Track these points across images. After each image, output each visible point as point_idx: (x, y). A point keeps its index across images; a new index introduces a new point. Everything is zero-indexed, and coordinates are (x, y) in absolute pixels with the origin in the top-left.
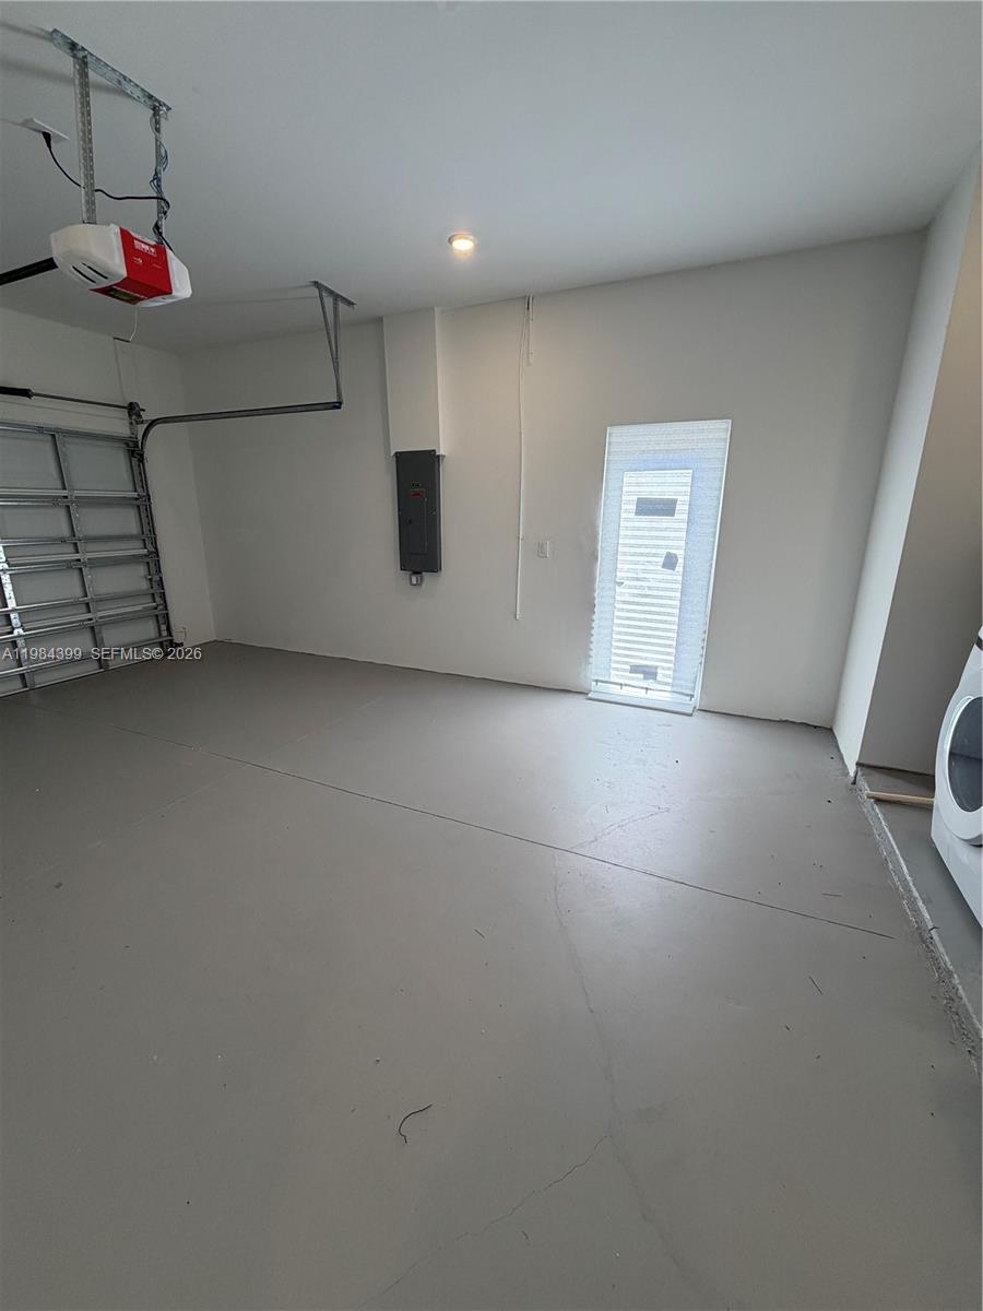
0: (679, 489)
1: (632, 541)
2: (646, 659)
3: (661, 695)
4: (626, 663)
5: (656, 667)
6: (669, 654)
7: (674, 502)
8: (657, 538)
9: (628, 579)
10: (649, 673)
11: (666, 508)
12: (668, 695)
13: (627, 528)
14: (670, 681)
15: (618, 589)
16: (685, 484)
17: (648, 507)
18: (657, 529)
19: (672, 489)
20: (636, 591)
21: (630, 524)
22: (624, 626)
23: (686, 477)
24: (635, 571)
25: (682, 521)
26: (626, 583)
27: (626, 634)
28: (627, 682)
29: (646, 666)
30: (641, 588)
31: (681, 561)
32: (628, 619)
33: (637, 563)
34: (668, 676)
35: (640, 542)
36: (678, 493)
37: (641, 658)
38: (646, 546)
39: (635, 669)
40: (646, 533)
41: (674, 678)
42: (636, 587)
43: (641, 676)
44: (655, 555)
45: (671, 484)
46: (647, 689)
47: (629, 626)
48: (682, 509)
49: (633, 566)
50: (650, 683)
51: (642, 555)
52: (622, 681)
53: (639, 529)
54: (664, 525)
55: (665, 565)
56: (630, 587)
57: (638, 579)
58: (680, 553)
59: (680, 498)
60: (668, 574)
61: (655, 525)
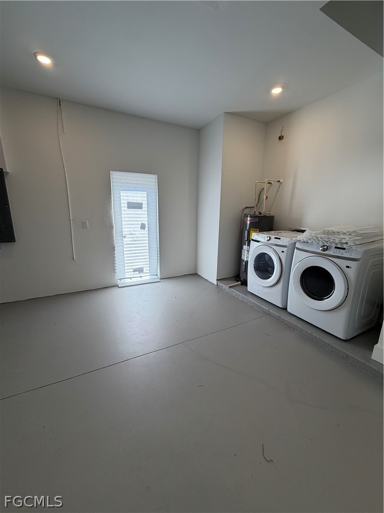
0: (143, 199)
1: (128, 219)
2: (139, 265)
3: (146, 278)
4: (131, 269)
5: (143, 268)
6: (146, 261)
7: (142, 204)
8: (137, 217)
9: (128, 235)
10: (140, 270)
11: (138, 206)
12: (149, 277)
13: (124, 214)
14: (148, 271)
15: (124, 239)
16: (144, 197)
17: (133, 206)
18: (136, 214)
19: (141, 199)
20: (131, 239)
21: (126, 212)
22: (129, 254)
23: (145, 194)
24: (130, 231)
25: (145, 211)
26: (127, 236)
27: (130, 257)
28: (133, 276)
29: (139, 268)
30: (133, 237)
31: (147, 226)
32: (130, 251)
33: (131, 228)
34: (147, 270)
35: (131, 219)
36: (143, 200)
37: (137, 265)
38: (134, 221)
39: (135, 271)
40: (133, 216)
41: (150, 270)
42: (131, 238)
43: (138, 272)
44: (137, 224)
45: (140, 197)
46: (141, 277)
47: (131, 254)
48: (145, 206)
49: (130, 229)
50: (142, 274)
51: (132, 224)
52: (131, 276)
53: (130, 214)
54: (139, 213)
55: (141, 228)
56: (129, 238)
57: (132, 234)
58: (146, 223)
59: (143, 202)
60: (143, 231)
61: (136, 213)
